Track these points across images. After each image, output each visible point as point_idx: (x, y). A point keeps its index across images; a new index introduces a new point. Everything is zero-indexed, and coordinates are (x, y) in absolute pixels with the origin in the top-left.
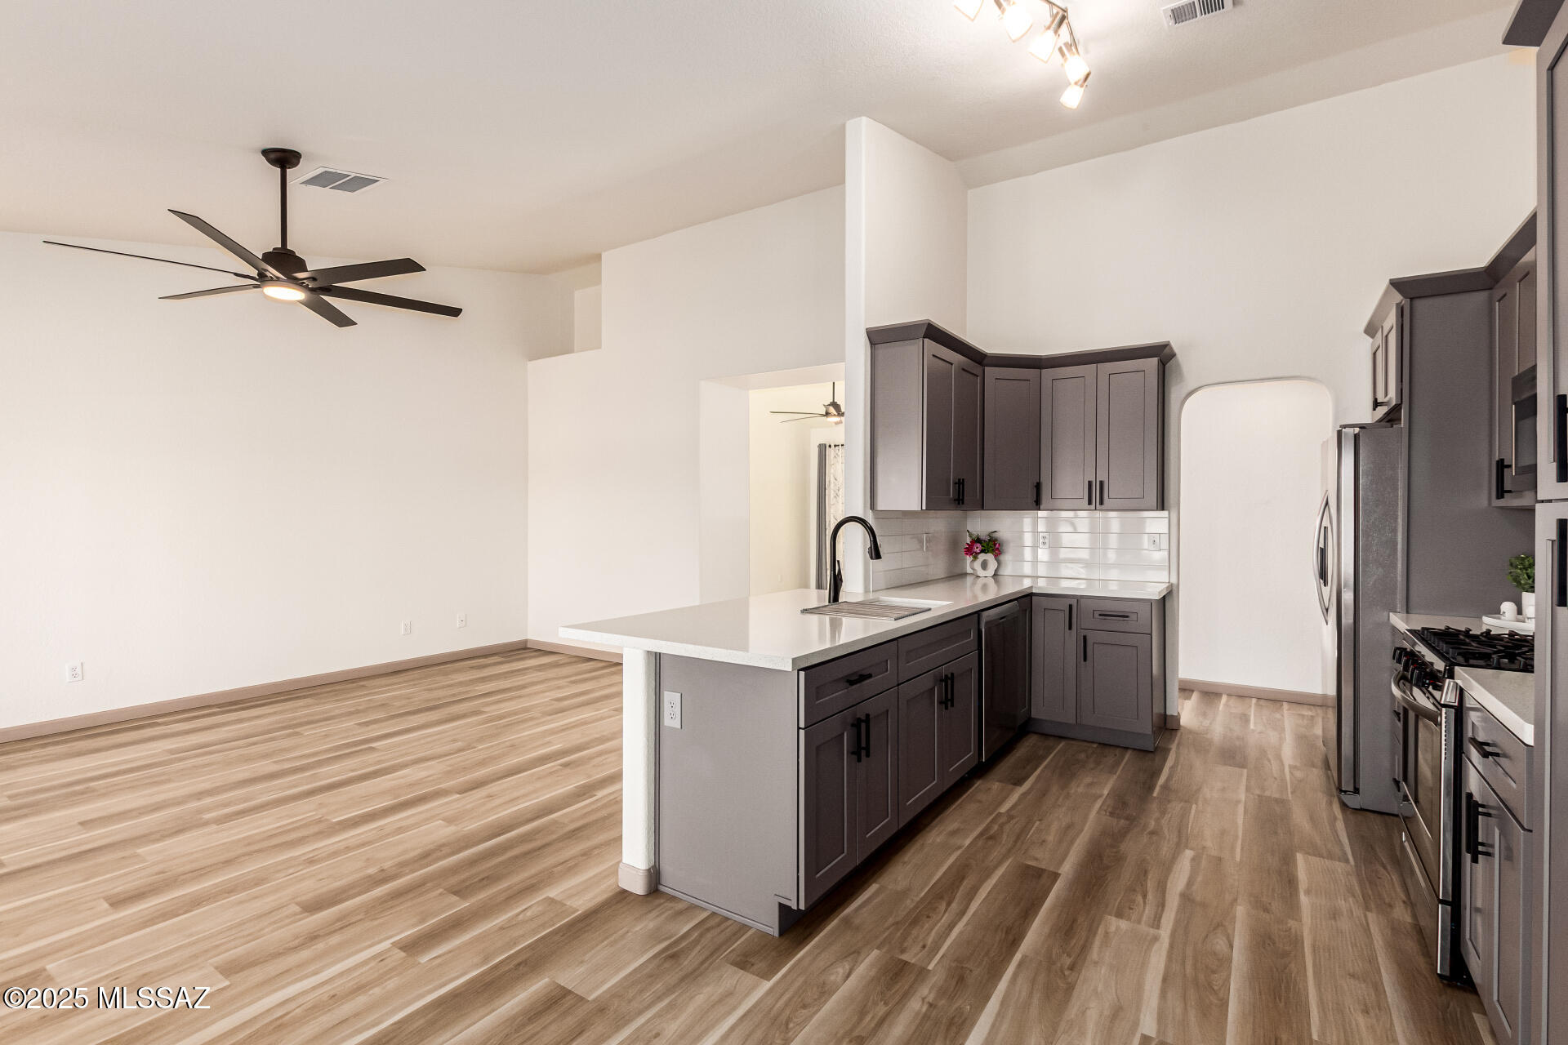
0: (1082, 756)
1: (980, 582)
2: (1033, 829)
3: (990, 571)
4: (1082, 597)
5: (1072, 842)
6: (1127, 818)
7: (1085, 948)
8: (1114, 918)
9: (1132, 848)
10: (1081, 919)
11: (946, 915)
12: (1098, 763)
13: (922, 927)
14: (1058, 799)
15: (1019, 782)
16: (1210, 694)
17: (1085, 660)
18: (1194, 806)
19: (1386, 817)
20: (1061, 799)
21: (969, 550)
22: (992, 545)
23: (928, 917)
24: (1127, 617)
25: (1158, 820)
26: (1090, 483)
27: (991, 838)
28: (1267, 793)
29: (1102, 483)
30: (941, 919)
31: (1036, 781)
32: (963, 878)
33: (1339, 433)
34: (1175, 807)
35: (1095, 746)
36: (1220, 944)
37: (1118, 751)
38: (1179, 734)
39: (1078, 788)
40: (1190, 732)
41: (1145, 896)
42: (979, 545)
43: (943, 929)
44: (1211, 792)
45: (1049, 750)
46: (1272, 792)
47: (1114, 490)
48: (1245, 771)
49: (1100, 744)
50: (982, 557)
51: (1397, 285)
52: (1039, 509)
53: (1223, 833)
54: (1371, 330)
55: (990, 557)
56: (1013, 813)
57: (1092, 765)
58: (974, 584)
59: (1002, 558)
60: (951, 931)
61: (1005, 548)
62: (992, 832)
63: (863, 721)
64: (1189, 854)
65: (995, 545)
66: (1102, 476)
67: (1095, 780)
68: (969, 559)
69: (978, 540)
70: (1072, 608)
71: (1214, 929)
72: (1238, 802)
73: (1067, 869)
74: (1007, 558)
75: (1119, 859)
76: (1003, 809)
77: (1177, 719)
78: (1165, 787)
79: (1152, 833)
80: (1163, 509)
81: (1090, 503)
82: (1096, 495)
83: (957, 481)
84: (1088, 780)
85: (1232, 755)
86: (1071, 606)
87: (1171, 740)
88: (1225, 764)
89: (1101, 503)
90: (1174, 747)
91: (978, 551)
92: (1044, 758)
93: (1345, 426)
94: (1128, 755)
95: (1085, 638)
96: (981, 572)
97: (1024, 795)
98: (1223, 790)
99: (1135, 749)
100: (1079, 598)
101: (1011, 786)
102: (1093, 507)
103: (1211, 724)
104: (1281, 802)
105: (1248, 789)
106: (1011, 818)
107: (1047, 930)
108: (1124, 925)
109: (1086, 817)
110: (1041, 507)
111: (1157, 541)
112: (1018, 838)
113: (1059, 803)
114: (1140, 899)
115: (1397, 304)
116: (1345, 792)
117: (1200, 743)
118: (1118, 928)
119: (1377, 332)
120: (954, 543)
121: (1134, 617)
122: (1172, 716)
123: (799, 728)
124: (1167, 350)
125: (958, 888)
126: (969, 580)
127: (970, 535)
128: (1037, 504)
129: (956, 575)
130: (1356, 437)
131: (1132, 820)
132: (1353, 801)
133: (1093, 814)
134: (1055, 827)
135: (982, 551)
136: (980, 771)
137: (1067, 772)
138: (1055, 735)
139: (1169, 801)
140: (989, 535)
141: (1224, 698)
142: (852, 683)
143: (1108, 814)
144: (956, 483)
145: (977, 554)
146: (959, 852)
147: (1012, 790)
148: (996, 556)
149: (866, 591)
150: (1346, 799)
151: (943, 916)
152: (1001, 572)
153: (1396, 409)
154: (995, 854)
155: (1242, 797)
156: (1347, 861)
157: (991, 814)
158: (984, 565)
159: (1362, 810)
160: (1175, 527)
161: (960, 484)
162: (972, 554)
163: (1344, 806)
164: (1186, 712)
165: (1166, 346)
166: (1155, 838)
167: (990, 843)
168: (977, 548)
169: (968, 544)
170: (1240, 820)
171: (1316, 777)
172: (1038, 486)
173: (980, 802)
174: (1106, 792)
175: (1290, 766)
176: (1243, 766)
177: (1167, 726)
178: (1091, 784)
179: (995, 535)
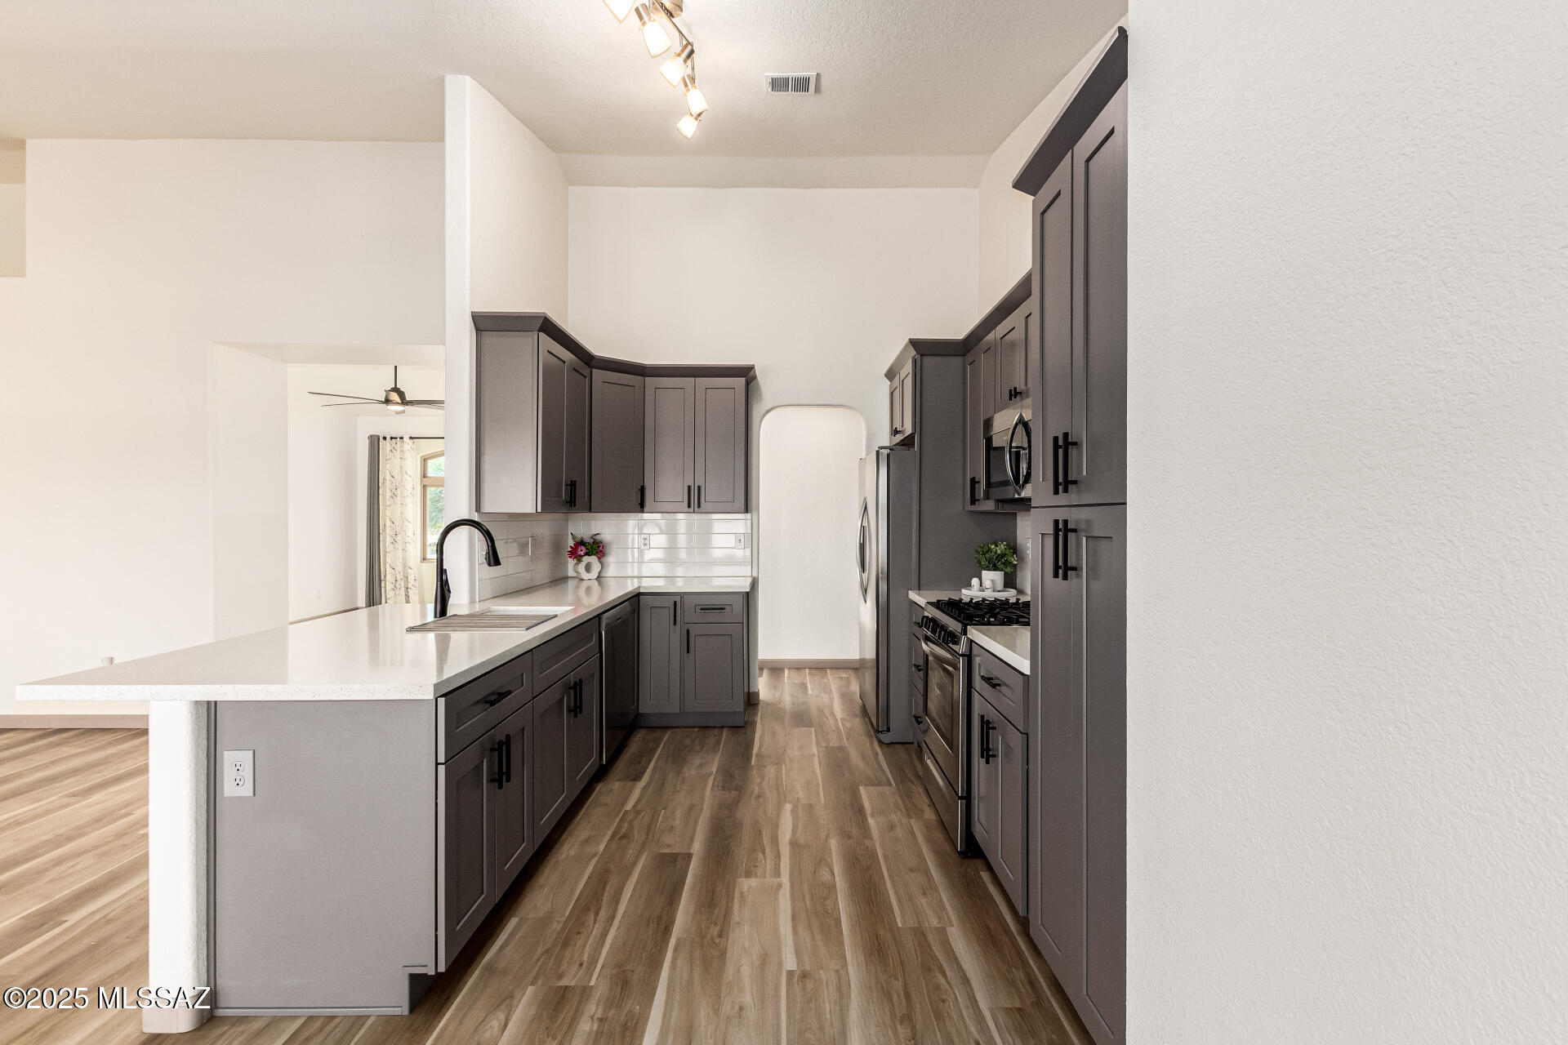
0: (688, 741)
1: (584, 585)
2: (660, 818)
3: (594, 574)
4: (685, 593)
5: (696, 822)
6: (736, 790)
7: (728, 913)
8: (744, 879)
9: (745, 814)
10: (718, 889)
11: (596, 926)
12: (702, 746)
13: (575, 946)
14: (675, 786)
15: (637, 777)
16: (776, 669)
17: (688, 652)
18: (783, 766)
19: (906, 745)
20: (678, 785)
21: (573, 553)
22: (595, 548)
23: (579, 933)
24: (724, 609)
25: (759, 784)
26: (689, 487)
27: (623, 837)
28: (831, 744)
29: (699, 487)
30: (592, 930)
31: (652, 774)
32: (605, 884)
33: (878, 452)
34: (770, 771)
35: (696, 730)
36: (825, 876)
37: (716, 732)
38: (760, 708)
39: (690, 771)
40: (768, 704)
41: (764, 853)
42: (583, 548)
43: (597, 940)
44: (793, 753)
45: (658, 742)
46: (834, 743)
47: (709, 494)
48: (813, 729)
49: (701, 727)
50: (586, 559)
51: (915, 343)
52: (643, 512)
53: (808, 783)
54: (890, 375)
55: (593, 559)
56: (639, 808)
57: (697, 748)
58: (577, 587)
59: (603, 560)
60: (604, 940)
61: (607, 550)
62: (623, 831)
63: (504, 743)
64: (788, 807)
65: (599, 547)
66: (700, 481)
67: (704, 761)
68: (571, 562)
69: (581, 543)
70: (675, 604)
71: (819, 864)
72: (813, 755)
73: (697, 847)
74: (611, 560)
75: (738, 826)
76: (629, 806)
77: (757, 694)
78: (757, 755)
79: (758, 797)
80: (747, 512)
81: (689, 506)
82: (694, 500)
83: (569, 483)
84: (697, 762)
85: (802, 718)
86: (675, 603)
87: (755, 713)
88: (798, 726)
89: (699, 506)
90: (758, 719)
91: (582, 553)
92: (654, 750)
93: (881, 448)
94: (725, 732)
95: (688, 631)
96: (585, 575)
97: (645, 788)
98: (801, 748)
99: (729, 727)
100: (682, 595)
101: (631, 783)
102: (692, 510)
103: (781, 694)
104: (841, 749)
105: (818, 744)
106: (639, 812)
107: (692, 909)
108: (753, 882)
109: (703, 796)
110: (645, 510)
111: (742, 540)
112: (649, 830)
113: (678, 788)
114: (760, 856)
115: (913, 358)
116: (881, 732)
117: (776, 712)
118: (749, 887)
119: (895, 377)
120: (557, 547)
121: (728, 608)
122: (754, 693)
123: (437, 764)
124: (752, 373)
125: (603, 894)
126: (571, 584)
127: (574, 538)
128: (641, 507)
129: (558, 580)
130: (888, 455)
131: (740, 789)
132: (886, 738)
133: (708, 792)
134: (679, 812)
135: (587, 554)
136: (601, 774)
137: (678, 758)
138: (662, 726)
139: (765, 766)
140: (592, 538)
141: (786, 671)
142: (492, 703)
143: (720, 788)
144: (568, 485)
145: (581, 556)
146: (595, 860)
147: (632, 788)
148: (599, 558)
149: (472, 601)
150: (881, 736)
151: (593, 927)
152: (603, 575)
153: (912, 436)
154: (630, 852)
155: (815, 750)
156: (891, 785)
157: (617, 815)
158: (588, 568)
159: (892, 743)
160: (754, 528)
161: (572, 485)
162: (575, 557)
163: (880, 742)
164: (763, 686)
165: (751, 368)
166: (761, 800)
167: (624, 841)
168: (582, 551)
169: (571, 547)
170: (818, 771)
171: (857, 723)
172: (642, 490)
173: (605, 804)
174: (715, 770)
175: (841, 719)
176: (810, 725)
177: (751, 700)
178: (701, 765)
179: (597, 537)
